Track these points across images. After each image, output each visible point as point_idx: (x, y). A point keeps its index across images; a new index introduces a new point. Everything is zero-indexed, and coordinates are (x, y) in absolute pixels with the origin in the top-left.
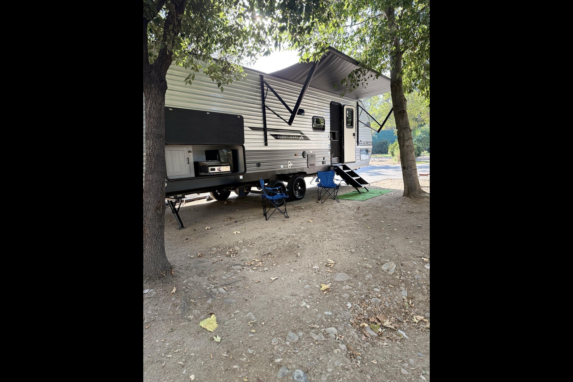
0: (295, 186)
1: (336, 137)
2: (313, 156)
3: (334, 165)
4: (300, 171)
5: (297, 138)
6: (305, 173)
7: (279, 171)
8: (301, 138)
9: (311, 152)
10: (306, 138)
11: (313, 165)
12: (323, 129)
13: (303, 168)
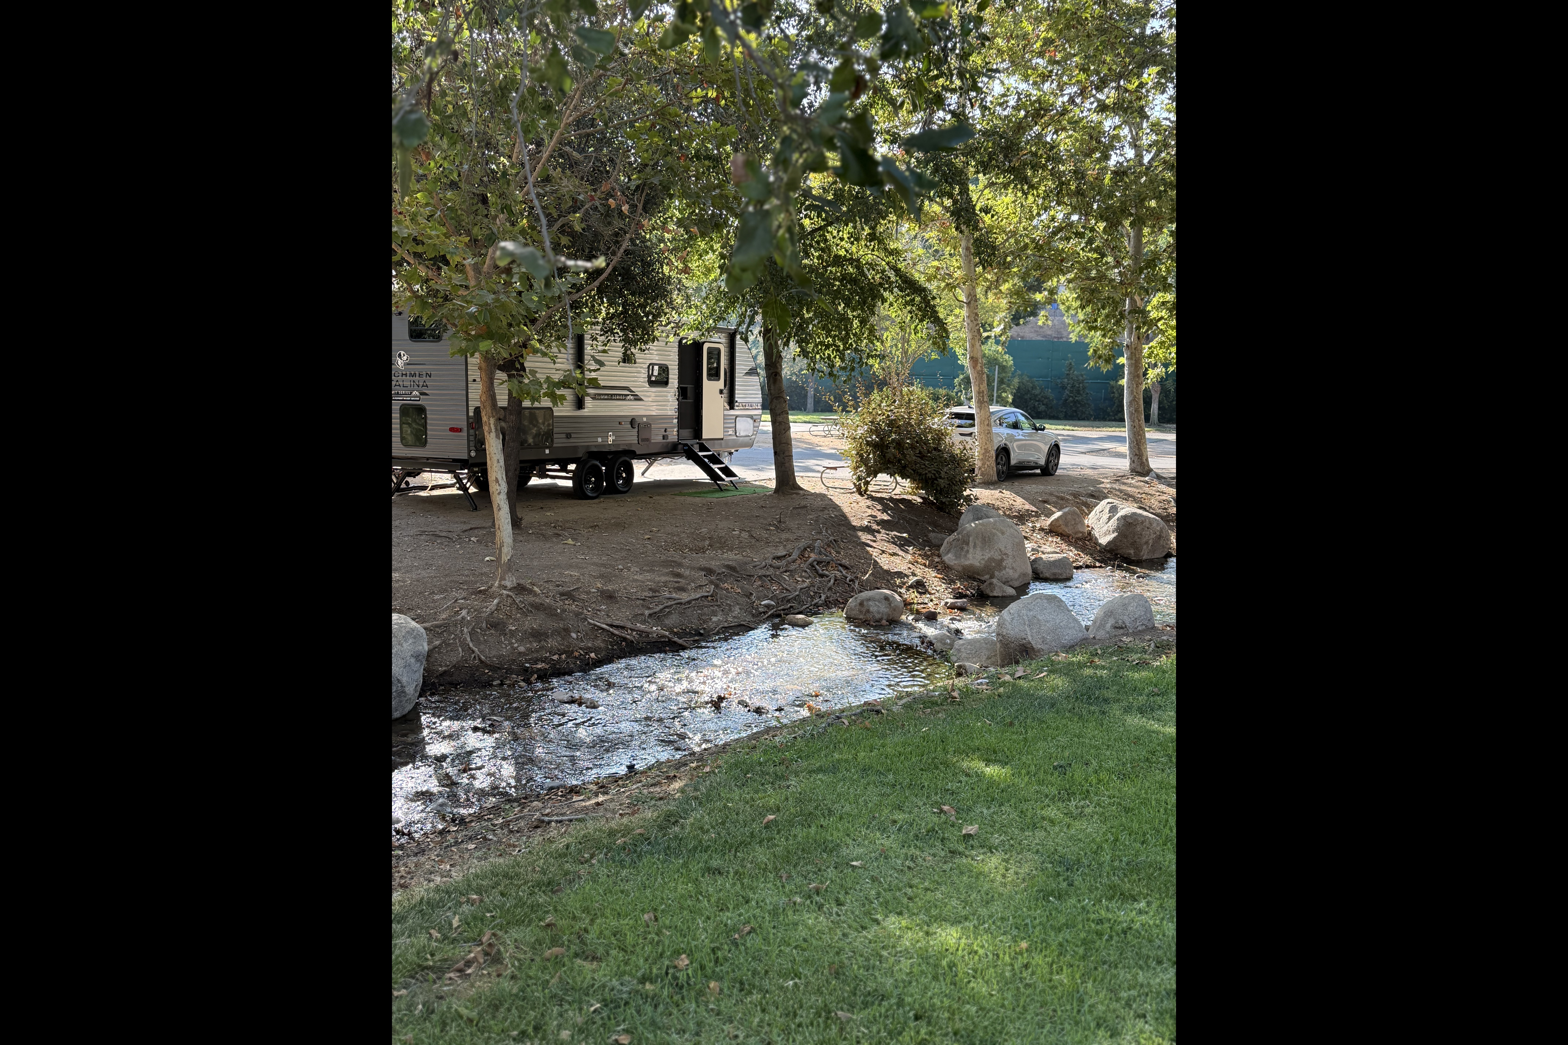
0: (618, 473)
1: (689, 395)
2: (647, 426)
3: (683, 442)
4: (627, 448)
5: (623, 398)
6: (634, 452)
7: (596, 446)
8: (628, 397)
9: (645, 419)
10: (637, 398)
11: (648, 440)
12: (665, 383)
13: (631, 444)
